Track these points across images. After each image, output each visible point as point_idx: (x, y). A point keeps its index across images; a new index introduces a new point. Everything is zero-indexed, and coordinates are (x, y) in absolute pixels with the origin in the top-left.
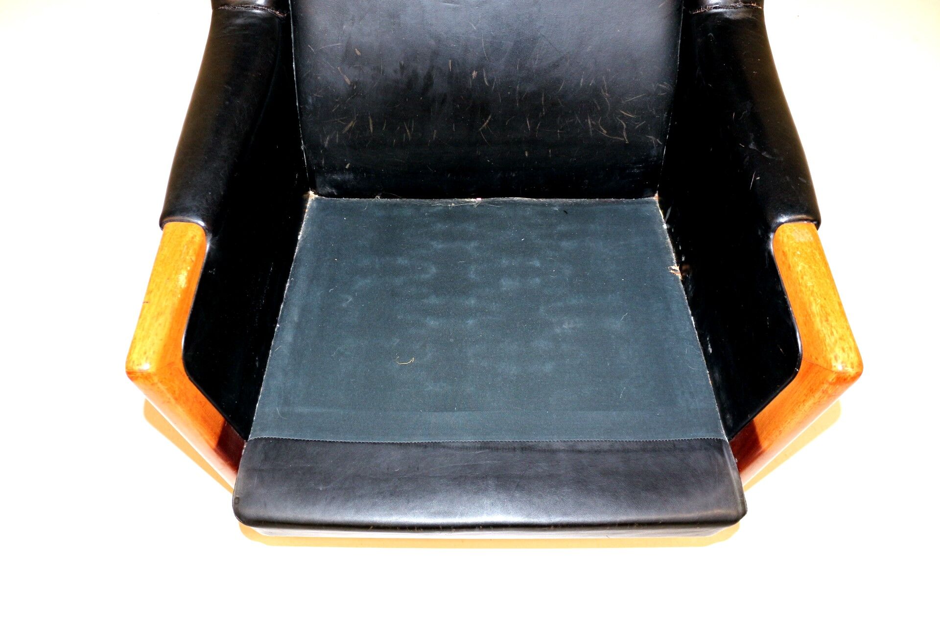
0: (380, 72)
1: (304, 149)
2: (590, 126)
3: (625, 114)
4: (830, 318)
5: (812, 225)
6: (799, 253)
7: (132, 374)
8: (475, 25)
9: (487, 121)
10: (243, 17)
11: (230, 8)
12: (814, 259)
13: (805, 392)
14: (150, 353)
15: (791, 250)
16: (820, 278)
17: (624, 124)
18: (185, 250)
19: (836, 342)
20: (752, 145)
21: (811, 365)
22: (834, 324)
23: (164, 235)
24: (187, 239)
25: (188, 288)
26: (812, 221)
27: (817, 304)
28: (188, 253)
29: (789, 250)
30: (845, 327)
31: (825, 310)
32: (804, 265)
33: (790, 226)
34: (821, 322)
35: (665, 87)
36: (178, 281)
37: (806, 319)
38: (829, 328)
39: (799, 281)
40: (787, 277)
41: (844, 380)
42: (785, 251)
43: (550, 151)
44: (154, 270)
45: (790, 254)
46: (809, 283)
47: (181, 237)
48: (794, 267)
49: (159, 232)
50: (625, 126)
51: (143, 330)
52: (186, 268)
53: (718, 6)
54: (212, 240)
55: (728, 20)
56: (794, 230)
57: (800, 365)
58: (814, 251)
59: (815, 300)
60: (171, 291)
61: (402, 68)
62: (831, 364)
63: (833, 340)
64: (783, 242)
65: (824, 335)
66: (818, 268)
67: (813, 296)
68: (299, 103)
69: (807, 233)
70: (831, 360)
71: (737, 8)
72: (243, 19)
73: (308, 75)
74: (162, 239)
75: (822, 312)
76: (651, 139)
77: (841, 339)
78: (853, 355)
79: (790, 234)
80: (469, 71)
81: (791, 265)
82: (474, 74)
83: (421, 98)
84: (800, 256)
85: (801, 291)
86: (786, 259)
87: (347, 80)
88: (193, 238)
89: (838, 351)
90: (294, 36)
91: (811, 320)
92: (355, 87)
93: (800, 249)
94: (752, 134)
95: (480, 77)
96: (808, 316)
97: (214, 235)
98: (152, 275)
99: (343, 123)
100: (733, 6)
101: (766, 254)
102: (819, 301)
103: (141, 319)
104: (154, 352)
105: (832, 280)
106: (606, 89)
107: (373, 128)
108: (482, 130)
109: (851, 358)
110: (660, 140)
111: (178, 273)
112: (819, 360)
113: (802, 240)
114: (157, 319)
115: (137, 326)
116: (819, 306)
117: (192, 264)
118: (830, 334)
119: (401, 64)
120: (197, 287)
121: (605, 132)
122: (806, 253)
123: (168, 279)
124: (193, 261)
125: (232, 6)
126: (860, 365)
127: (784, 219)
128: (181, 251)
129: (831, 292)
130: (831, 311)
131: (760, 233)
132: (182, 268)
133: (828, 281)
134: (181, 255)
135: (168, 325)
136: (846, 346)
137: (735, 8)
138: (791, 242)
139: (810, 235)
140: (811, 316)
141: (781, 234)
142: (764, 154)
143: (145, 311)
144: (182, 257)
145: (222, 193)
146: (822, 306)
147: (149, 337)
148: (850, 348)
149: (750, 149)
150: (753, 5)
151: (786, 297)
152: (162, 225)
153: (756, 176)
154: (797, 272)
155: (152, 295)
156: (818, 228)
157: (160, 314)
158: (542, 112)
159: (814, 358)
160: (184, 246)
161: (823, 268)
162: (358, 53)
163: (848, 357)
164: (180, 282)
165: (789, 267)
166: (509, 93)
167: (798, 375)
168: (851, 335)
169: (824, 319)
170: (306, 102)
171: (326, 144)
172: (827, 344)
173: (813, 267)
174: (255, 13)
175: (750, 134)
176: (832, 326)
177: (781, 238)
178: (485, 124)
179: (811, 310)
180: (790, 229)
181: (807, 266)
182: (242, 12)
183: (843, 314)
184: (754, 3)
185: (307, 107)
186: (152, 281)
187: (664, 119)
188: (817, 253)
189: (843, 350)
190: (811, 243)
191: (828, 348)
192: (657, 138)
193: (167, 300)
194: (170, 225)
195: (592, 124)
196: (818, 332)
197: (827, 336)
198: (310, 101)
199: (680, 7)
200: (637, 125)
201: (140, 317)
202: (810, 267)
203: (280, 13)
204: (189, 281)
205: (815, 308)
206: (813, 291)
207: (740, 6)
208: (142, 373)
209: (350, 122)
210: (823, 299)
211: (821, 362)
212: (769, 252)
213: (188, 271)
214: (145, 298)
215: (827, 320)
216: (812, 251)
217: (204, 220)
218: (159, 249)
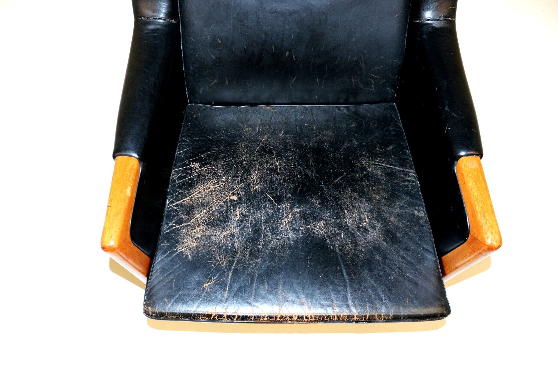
0: (232, 52)
1: (188, 94)
2: (353, 82)
3: (374, 76)
4: (485, 215)
5: (478, 157)
6: (470, 175)
7: (104, 248)
8: (288, 26)
9: (294, 79)
10: (153, 24)
11: (145, 19)
12: (478, 179)
13: (470, 251)
14: (114, 237)
15: (466, 173)
16: (481, 191)
17: (373, 81)
18: (129, 174)
19: (488, 228)
20: (446, 108)
21: (475, 239)
22: (487, 218)
23: (116, 164)
24: (130, 167)
25: (132, 196)
26: (478, 155)
27: (479, 206)
28: (131, 176)
29: (465, 173)
30: (494, 220)
31: (483, 210)
32: (473, 182)
33: (466, 159)
34: (481, 216)
35: (397, 61)
36: (126, 193)
37: (473, 213)
38: (485, 221)
39: (470, 192)
40: (463, 188)
41: (491, 249)
42: (463, 173)
43: (330, 95)
44: (112, 186)
45: (465, 175)
46: (475, 193)
47: (126, 166)
48: (467, 183)
49: (113, 162)
50: (373, 82)
51: (109, 223)
52: (130, 185)
53: (429, 19)
54: (142, 165)
55: (435, 28)
56: (468, 161)
57: (468, 236)
58: (479, 174)
59: (478, 203)
60: (123, 199)
61: (245, 50)
62: (485, 240)
63: (487, 228)
64: (462, 168)
65: (482, 224)
66: (480, 184)
67: (477, 201)
68: (185, 69)
69: (475, 163)
70: (485, 239)
71: (440, 21)
72: (153, 26)
73: (190, 54)
74: (115, 167)
75: (482, 211)
76: (388, 89)
77: (491, 227)
78: (497, 236)
79: (466, 163)
80: (284, 52)
81: (466, 182)
82: (287, 53)
83: (256, 67)
84: (470, 177)
85: (471, 197)
86: (463, 178)
87: (213, 57)
88: (133, 166)
89: (489, 234)
90: (182, 31)
91: (475, 214)
92: (218, 61)
93: (471, 173)
94: (447, 101)
95: (290, 55)
96: (474, 212)
97: (144, 163)
98: (111, 189)
99: (211, 80)
100: (438, 19)
101: (452, 172)
102: (480, 204)
103: (108, 216)
104: (116, 236)
105: (488, 191)
106: (363, 62)
107: (228, 83)
108: (291, 84)
109: (496, 238)
110: (393, 90)
111: (125, 188)
112: (479, 237)
113: (472, 167)
114: (116, 217)
115: (105, 220)
116: (480, 207)
117: (133, 181)
118: (485, 224)
119: (244, 48)
120: (136, 194)
121: (362, 85)
122: (474, 175)
123: (121, 192)
124: (133, 180)
125: (146, 18)
126: (501, 242)
127: (462, 153)
128: (127, 175)
129: (487, 199)
130: (487, 210)
131: (449, 160)
132: (128, 185)
133: (486, 192)
134: (127, 177)
135: (122, 220)
136: (494, 231)
137: (439, 20)
138: (466, 168)
139: (477, 164)
140: (476, 212)
141: (461, 163)
142: (453, 114)
143: (109, 211)
144: (128, 178)
145: (147, 137)
146: (481, 208)
147: (113, 227)
148: (496, 232)
149: (446, 110)
150: (449, 18)
151: (462, 198)
152: (114, 157)
153: (448, 127)
154: (469, 187)
155: (113, 201)
156: (481, 159)
157: (118, 214)
158: (326, 74)
159: (476, 235)
160: (128, 172)
161: (483, 184)
162: (220, 42)
163: (495, 237)
164: (127, 194)
165: (465, 183)
166: (307, 64)
167: (467, 241)
168: (497, 224)
169: (482, 215)
170: (189, 69)
171: (201, 92)
172: (483, 230)
173: (478, 184)
174: (160, 22)
175: (446, 101)
176: (486, 220)
177: (461, 165)
178: (293, 81)
179: (475, 209)
180: (466, 160)
181: (474, 183)
182: (152, 22)
183: (493, 212)
184: (450, 18)
185: (190, 71)
186: (112, 193)
187: (396, 79)
188: (480, 175)
189: (492, 233)
190: (477, 169)
191: (484, 232)
192: (391, 89)
193: (121, 205)
194: (119, 158)
195: (354, 81)
196: (479, 221)
197: (483, 225)
198: (192, 68)
199: (407, 17)
200: (380, 82)
201: (107, 215)
202: (476, 184)
203: (174, 21)
204: (132, 192)
205: (478, 209)
206: (477, 199)
207: (442, 20)
208: (110, 248)
209: (215, 80)
210: (482, 203)
211: (479, 238)
212: (454, 171)
213: (131, 186)
214: (108, 203)
215: (484, 216)
216: (477, 174)
217: (138, 154)
218: (114, 173)
